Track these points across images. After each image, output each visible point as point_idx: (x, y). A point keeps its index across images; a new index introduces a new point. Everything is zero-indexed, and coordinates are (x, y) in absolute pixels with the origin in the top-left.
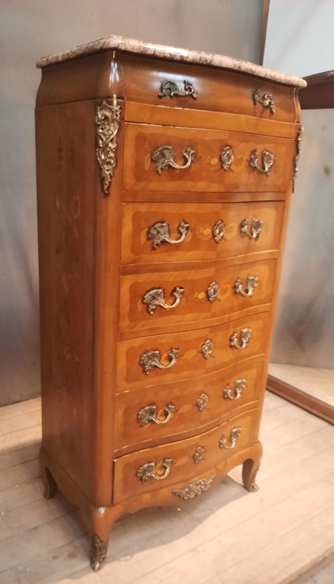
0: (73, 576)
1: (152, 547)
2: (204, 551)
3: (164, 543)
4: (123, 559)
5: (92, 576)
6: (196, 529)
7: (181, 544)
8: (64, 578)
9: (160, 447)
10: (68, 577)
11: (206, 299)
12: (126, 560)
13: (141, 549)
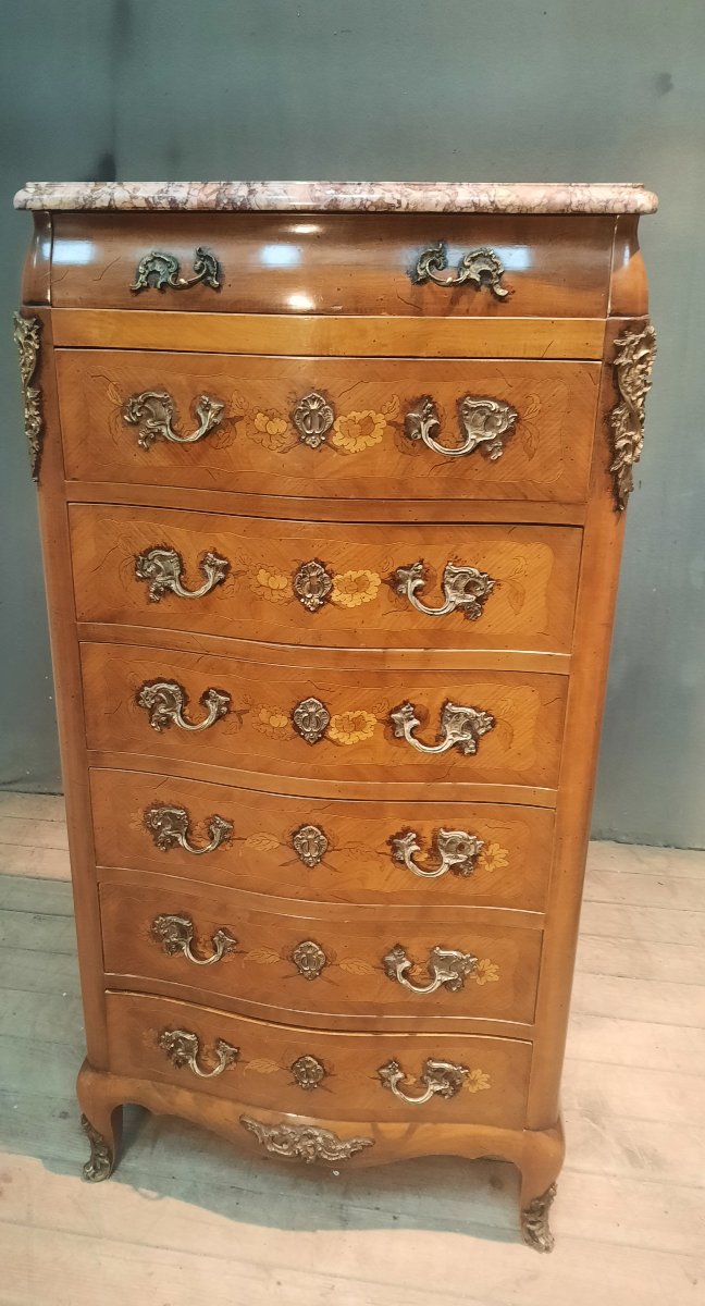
0: (53, 1162)
1: (207, 1207)
2: (279, 1283)
3: (235, 1214)
4: (144, 1191)
5: (75, 1183)
6: (319, 1231)
7: (259, 1239)
8: (41, 1157)
9: (208, 1010)
10: (44, 1158)
11: (291, 730)
12: (145, 1196)
13: (191, 1196)
